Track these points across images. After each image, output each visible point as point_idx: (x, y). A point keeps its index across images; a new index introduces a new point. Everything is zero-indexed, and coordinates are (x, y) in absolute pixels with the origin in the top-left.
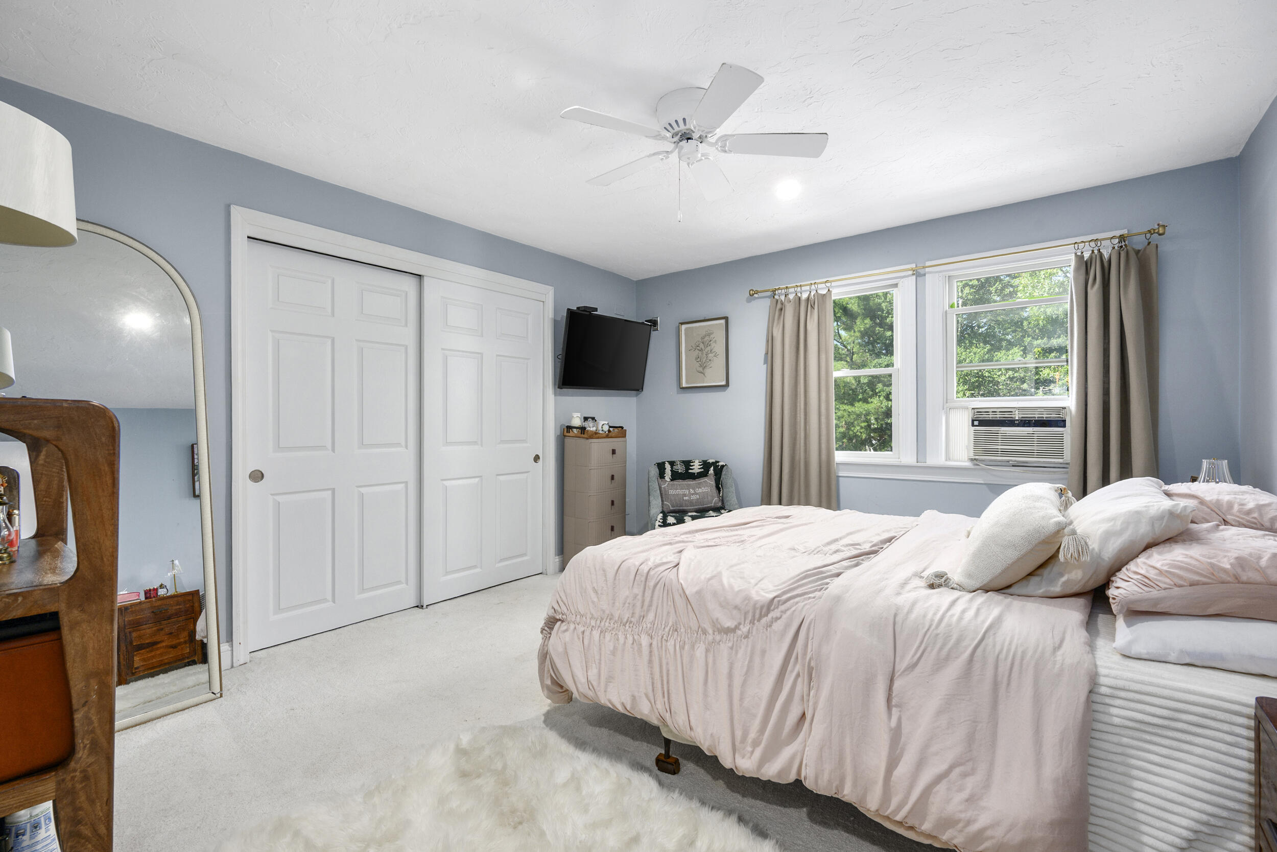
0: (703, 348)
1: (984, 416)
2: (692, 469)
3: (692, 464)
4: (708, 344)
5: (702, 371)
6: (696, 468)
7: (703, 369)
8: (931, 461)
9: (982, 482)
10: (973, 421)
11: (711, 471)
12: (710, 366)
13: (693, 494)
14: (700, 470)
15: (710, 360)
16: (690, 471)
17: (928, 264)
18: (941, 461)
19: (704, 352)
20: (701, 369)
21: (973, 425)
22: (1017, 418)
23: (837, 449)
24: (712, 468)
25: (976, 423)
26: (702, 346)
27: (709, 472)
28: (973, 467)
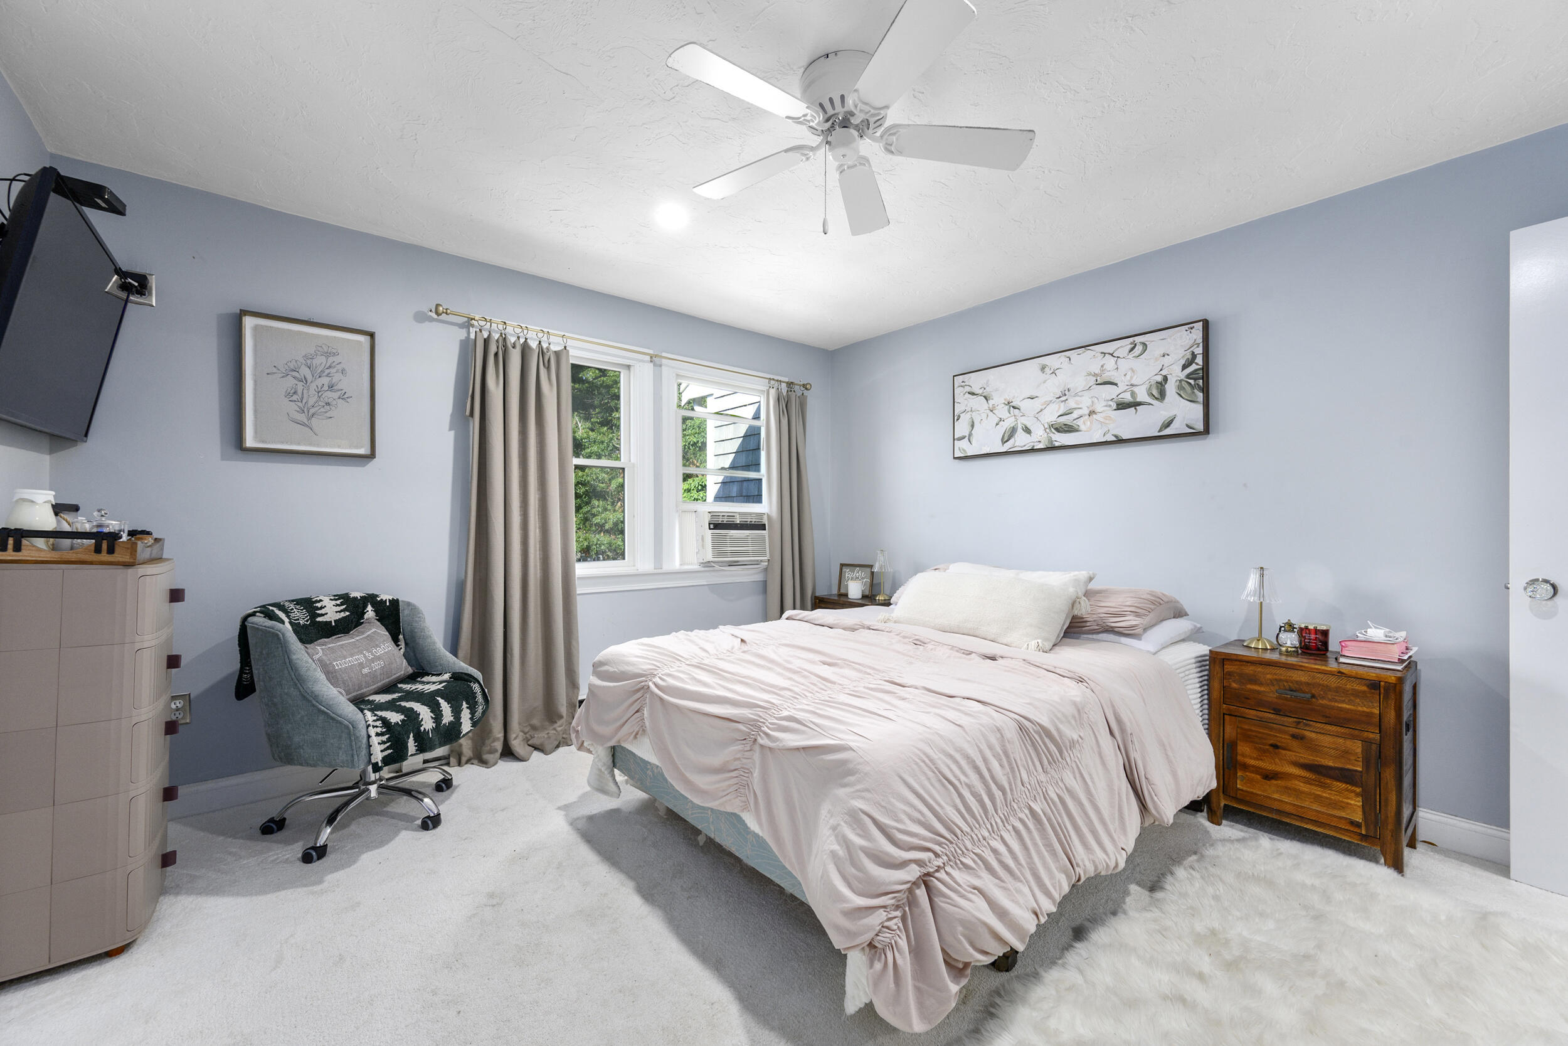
0: (309, 378)
1: (720, 520)
2: (322, 615)
3: (319, 605)
4: (323, 371)
5: (305, 421)
6: (331, 612)
7: (309, 419)
8: (666, 567)
9: (705, 583)
10: (709, 524)
11: (370, 612)
12: (328, 415)
13: (373, 661)
14: (342, 615)
15: (328, 404)
16: (319, 619)
17: (664, 354)
18: (676, 565)
19: (313, 386)
20: (302, 418)
21: (710, 529)
22: (738, 522)
23: (579, 560)
24: (369, 608)
25: (712, 526)
26: (305, 371)
27: (366, 616)
28: (703, 569)
